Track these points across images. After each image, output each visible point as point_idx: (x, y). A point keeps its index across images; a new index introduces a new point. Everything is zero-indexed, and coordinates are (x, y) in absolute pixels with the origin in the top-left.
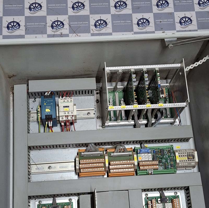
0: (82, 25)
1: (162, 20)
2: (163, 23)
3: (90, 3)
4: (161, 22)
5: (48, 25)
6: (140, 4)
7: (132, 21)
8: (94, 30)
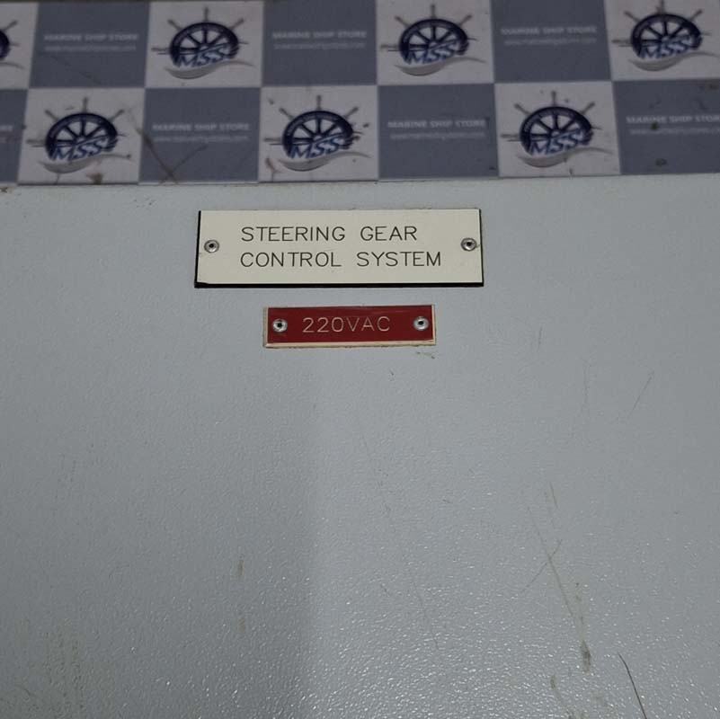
0: (214, 139)
1: (662, 119)
2: (670, 131)
3: (269, 29)
4: (655, 126)
5: (28, 134)
6: (542, 36)
7: (491, 120)
8: (278, 166)
